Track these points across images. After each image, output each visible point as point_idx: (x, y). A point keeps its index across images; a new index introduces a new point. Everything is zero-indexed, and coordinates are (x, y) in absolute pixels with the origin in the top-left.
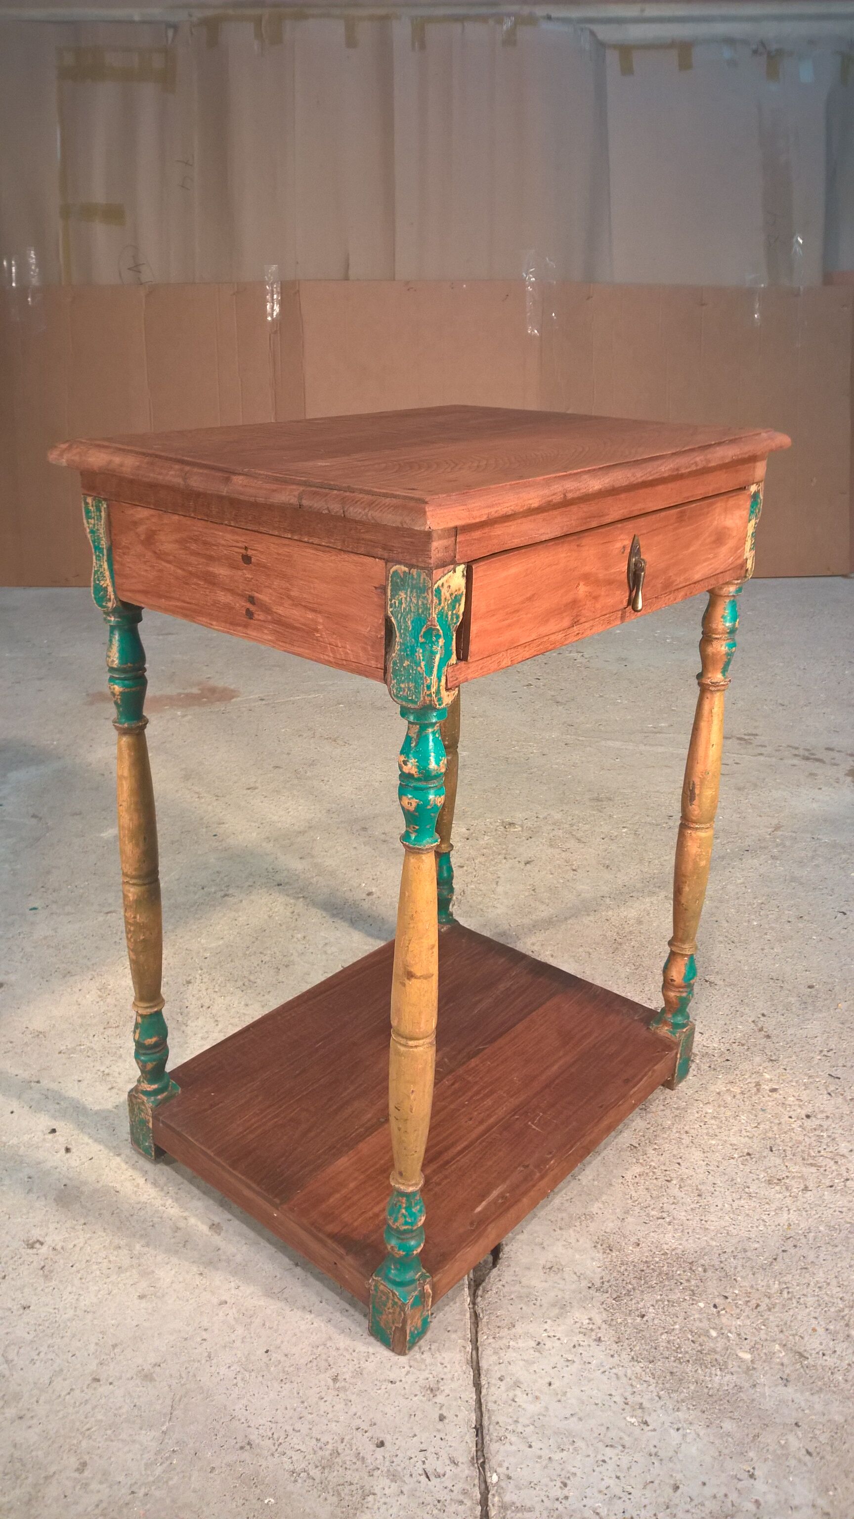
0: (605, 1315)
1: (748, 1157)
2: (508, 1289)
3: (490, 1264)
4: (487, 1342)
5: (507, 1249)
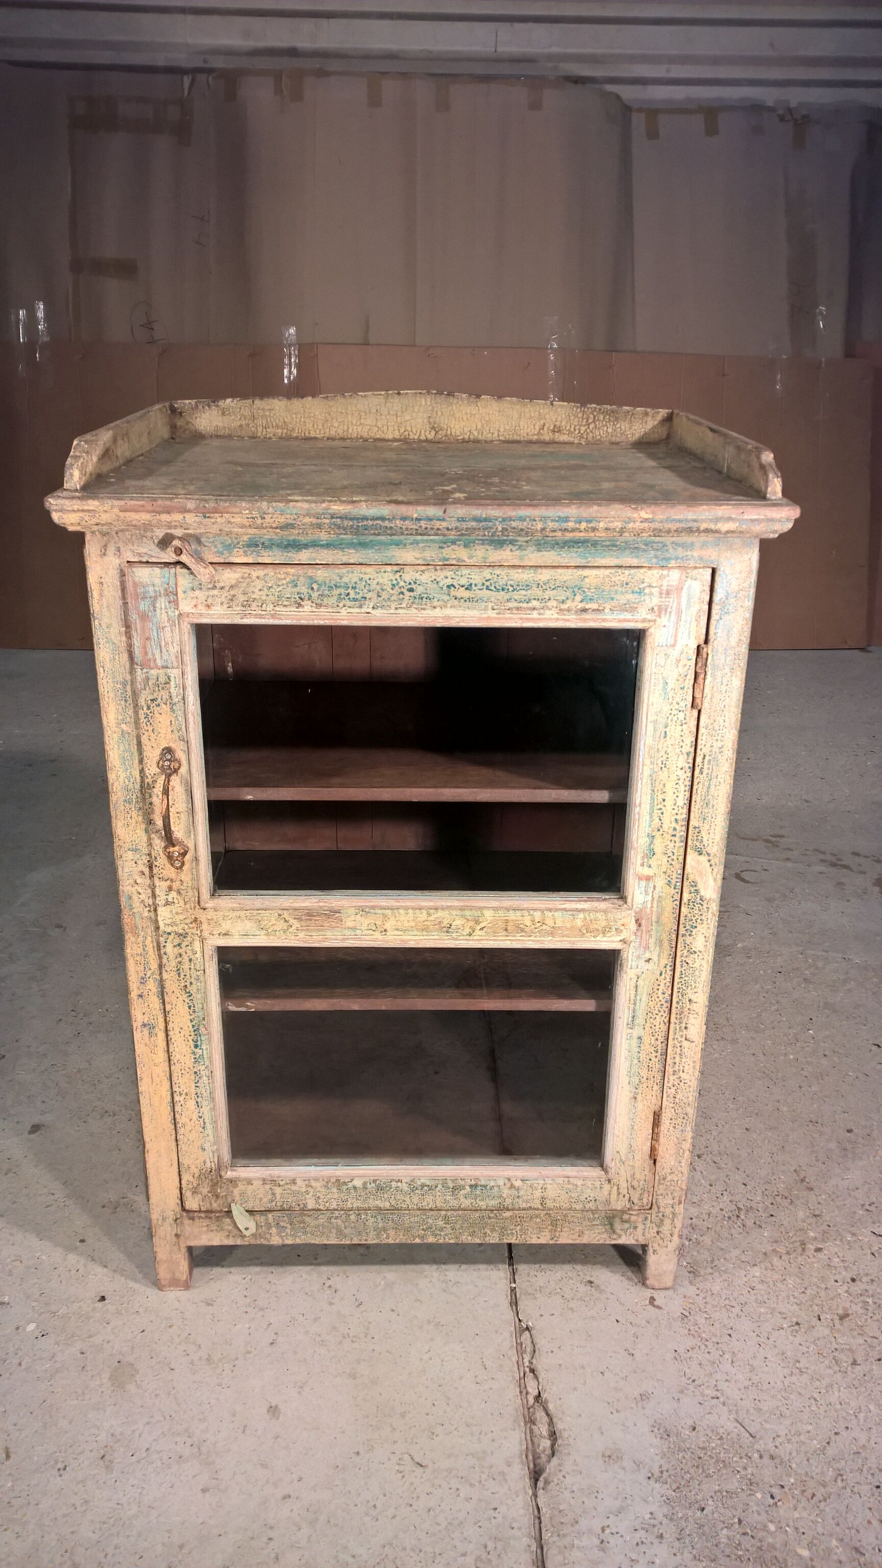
0: (665, 1510)
1: (797, 1327)
2: (569, 1480)
3: (549, 1452)
4: (551, 1540)
5: (565, 1435)
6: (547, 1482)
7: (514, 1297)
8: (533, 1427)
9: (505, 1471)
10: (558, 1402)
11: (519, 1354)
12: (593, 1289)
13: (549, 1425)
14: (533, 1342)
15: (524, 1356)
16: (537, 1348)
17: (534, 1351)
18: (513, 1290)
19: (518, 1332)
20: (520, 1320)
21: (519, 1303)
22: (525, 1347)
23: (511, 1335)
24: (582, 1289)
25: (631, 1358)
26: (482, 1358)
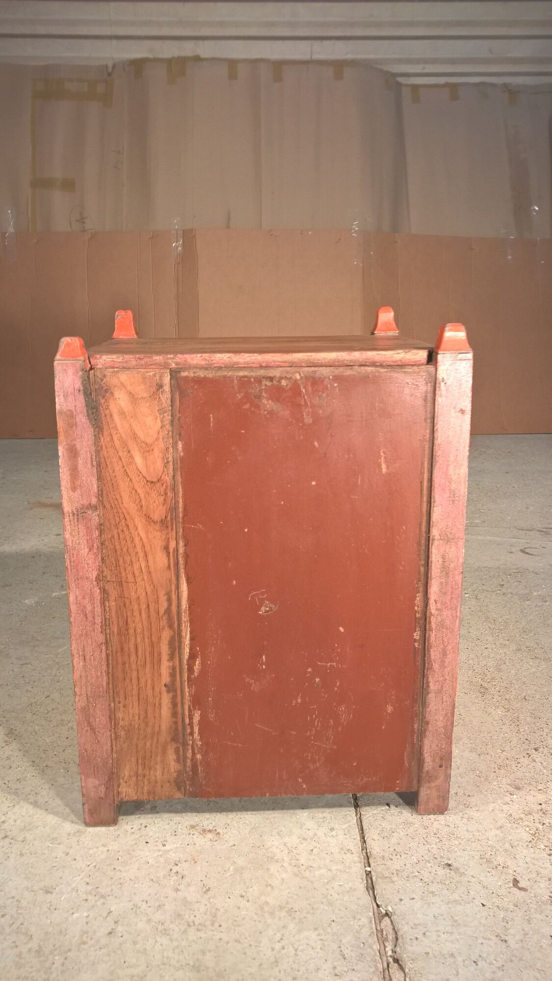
7: (370, 882)
11: (381, 942)
12: (453, 873)
15: (387, 944)
16: (399, 934)
17: (397, 939)
18: (368, 874)
19: (377, 918)
20: (378, 906)
21: (376, 887)
22: (387, 935)
23: (371, 922)
24: (441, 872)
25: (504, 945)
26: (340, 947)
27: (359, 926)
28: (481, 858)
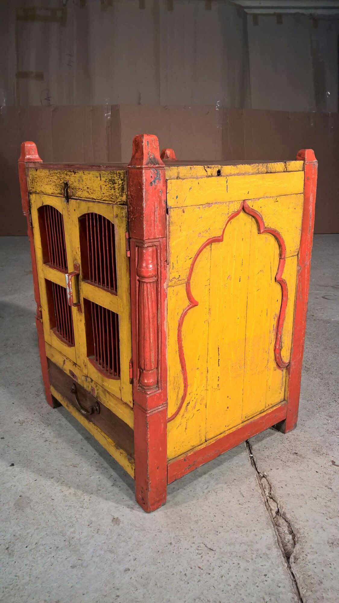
2: (310, 557)
3: (292, 542)
4: (307, 594)
5: (301, 531)
6: (296, 559)
7: (253, 461)
8: (279, 528)
9: (267, 552)
10: (292, 513)
11: (262, 489)
12: (298, 457)
13: (288, 527)
14: (269, 483)
15: (265, 490)
16: (272, 485)
17: (271, 488)
18: (252, 458)
19: (258, 478)
20: (259, 473)
21: (257, 464)
22: (265, 486)
23: (256, 479)
24: (292, 457)
25: (330, 490)
26: (240, 491)
27: (249, 481)
28: (314, 450)
